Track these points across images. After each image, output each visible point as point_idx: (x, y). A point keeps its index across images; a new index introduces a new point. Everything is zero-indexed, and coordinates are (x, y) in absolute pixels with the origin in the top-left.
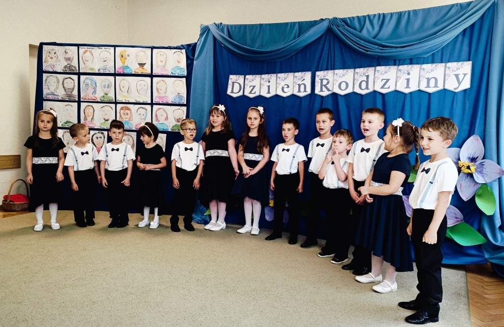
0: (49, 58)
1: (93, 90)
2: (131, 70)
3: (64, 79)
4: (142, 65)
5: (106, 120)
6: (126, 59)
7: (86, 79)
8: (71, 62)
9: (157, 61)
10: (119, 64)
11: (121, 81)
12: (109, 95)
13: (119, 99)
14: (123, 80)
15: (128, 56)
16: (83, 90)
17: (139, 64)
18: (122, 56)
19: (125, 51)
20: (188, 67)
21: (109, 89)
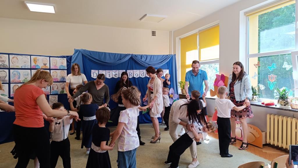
1: (18, 77)
8: (4, 63)
15: (38, 60)
16: (12, 77)
17: (44, 64)
18: (35, 60)
19: (36, 58)
20: (67, 65)
21: (27, 76)
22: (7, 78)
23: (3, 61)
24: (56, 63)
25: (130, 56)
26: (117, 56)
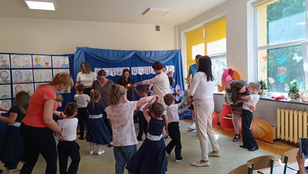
1: (20, 77)
2: (42, 66)
3: (1, 72)
4: (47, 64)
8: (6, 63)
9: (54, 62)
15: (40, 59)
16: (14, 78)
17: (46, 63)
18: (36, 60)
19: (38, 57)
20: (70, 64)
21: (30, 76)
22: (9, 79)
23: (4, 61)
24: (58, 62)
25: (134, 53)
26: (121, 53)
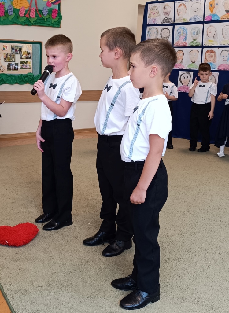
0: (152, 14)
1: (184, 37)
2: (218, 17)
3: (162, 30)
5: (193, 62)
6: (214, 7)
7: (179, 28)
8: (169, 15)
10: (208, 13)
11: (208, 27)
12: (197, 41)
13: (206, 43)
14: (210, 26)
15: (216, 5)
16: (176, 38)
17: (226, 11)
19: (214, 1)
21: (197, 35)
